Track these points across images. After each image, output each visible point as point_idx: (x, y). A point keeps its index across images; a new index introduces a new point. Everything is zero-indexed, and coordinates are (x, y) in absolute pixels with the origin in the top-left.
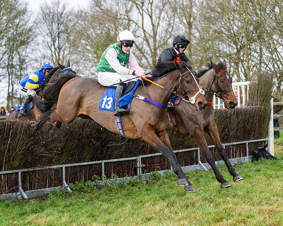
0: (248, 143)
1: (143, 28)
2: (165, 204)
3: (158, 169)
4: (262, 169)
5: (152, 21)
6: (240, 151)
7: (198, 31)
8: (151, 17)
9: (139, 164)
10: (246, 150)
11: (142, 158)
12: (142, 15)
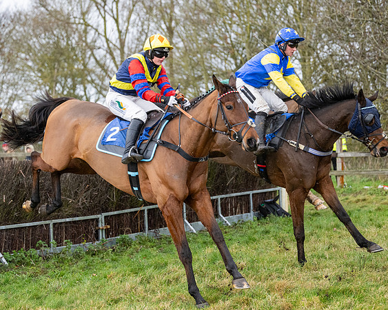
0: (253, 194)
1: (105, 36)
2: (138, 279)
3: (128, 232)
4: (272, 230)
5: (118, 26)
6: (241, 206)
7: (183, 40)
8: (117, 21)
9: (102, 225)
10: (249, 203)
11: (105, 217)
12: (104, 18)
